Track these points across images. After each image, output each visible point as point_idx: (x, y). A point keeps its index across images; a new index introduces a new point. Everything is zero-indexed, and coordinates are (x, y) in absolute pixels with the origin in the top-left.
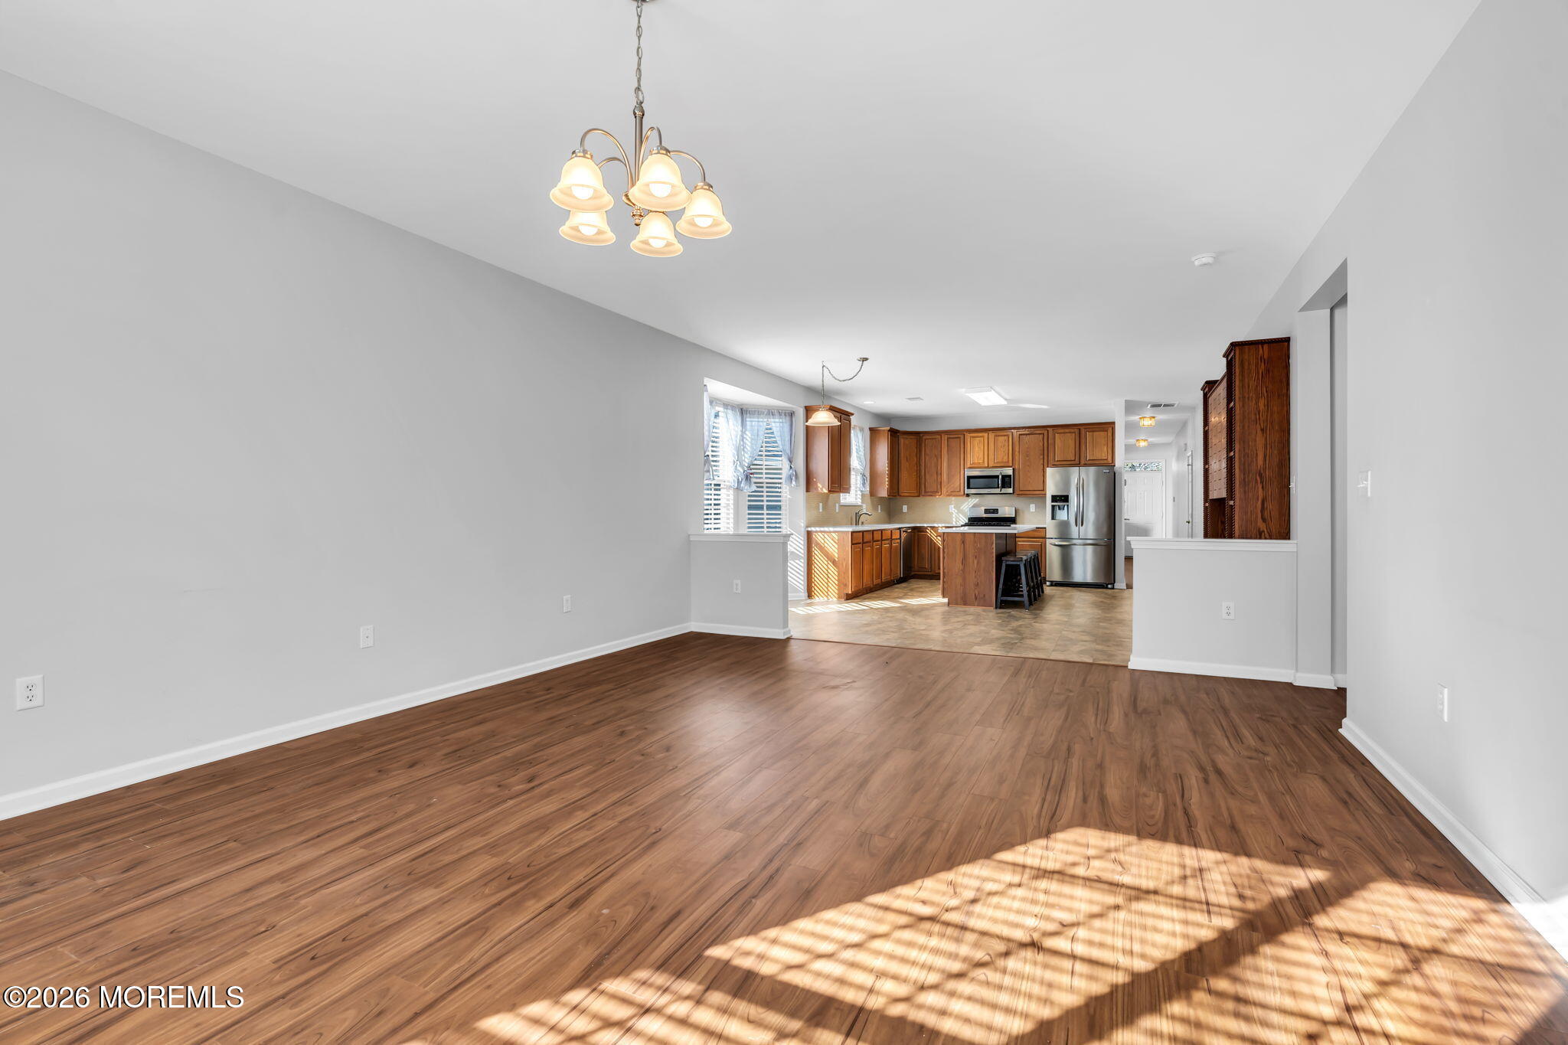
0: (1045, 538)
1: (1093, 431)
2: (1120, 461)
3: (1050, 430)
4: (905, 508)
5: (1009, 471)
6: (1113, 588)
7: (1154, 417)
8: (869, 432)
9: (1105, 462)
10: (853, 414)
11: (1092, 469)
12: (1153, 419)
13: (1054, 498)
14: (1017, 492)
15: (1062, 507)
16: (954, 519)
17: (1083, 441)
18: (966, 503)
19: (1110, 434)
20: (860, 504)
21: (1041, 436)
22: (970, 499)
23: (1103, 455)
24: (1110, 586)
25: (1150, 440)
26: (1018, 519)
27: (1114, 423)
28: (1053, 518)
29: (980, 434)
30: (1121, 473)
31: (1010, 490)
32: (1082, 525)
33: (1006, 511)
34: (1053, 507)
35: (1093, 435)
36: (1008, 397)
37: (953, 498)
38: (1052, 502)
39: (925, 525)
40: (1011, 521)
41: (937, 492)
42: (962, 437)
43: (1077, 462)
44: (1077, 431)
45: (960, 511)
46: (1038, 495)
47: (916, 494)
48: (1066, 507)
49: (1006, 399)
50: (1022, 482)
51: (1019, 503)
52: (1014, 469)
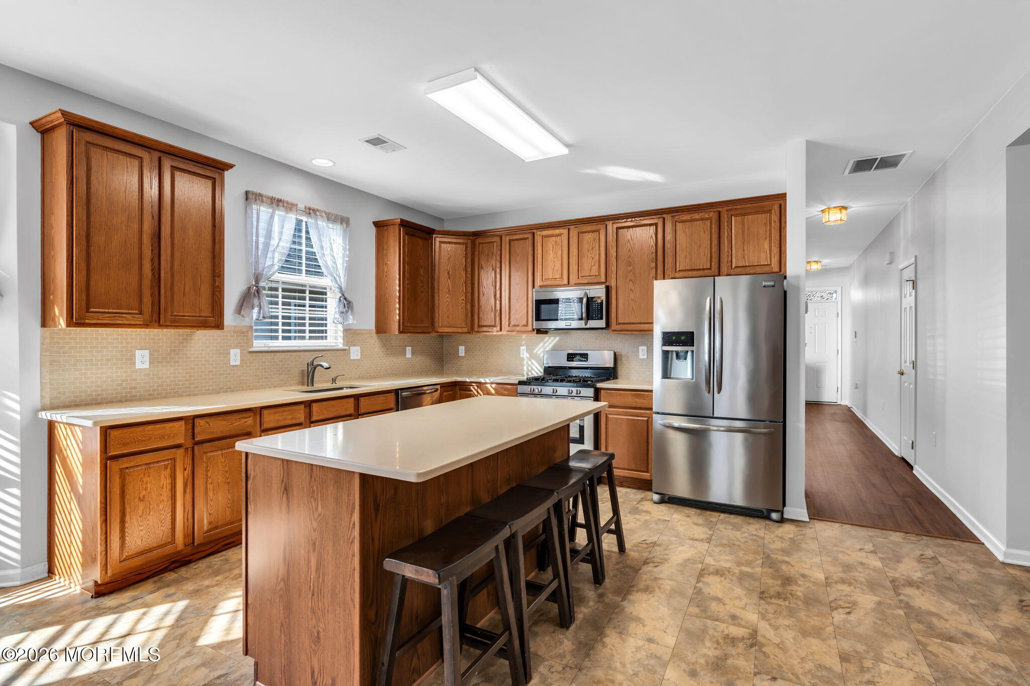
0: (651, 409)
1: (744, 215)
2: (795, 265)
3: (668, 217)
4: (462, 350)
5: (599, 292)
6: (782, 520)
7: (845, 208)
8: (373, 230)
9: (767, 269)
10: (230, 166)
11: (744, 280)
12: (844, 211)
13: (670, 338)
14: (614, 326)
15: (682, 354)
16: (525, 369)
17: (725, 234)
18: (541, 345)
19: (775, 217)
20: (341, 346)
21: (653, 229)
22: (546, 338)
23: (763, 255)
24: (774, 516)
25: (825, 261)
26: (621, 371)
27: (783, 196)
28: (666, 374)
29: (557, 231)
30: (797, 289)
31: (601, 323)
32: (719, 390)
33: (602, 358)
34: (666, 354)
35: (743, 220)
36: (569, 139)
37: (524, 336)
38: (664, 344)
39: (468, 380)
40: (610, 373)
41: (495, 326)
42: (530, 236)
43: (715, 269)
44: (712, 215)
45: (533, 356)
46: (643, 331)
47: (465, 330)
48: (689, 354)
49: (567, 146)
50: (622, 309)
51: (621, 344)
52: (608, 289)
